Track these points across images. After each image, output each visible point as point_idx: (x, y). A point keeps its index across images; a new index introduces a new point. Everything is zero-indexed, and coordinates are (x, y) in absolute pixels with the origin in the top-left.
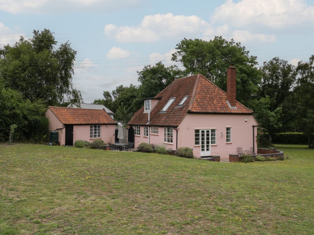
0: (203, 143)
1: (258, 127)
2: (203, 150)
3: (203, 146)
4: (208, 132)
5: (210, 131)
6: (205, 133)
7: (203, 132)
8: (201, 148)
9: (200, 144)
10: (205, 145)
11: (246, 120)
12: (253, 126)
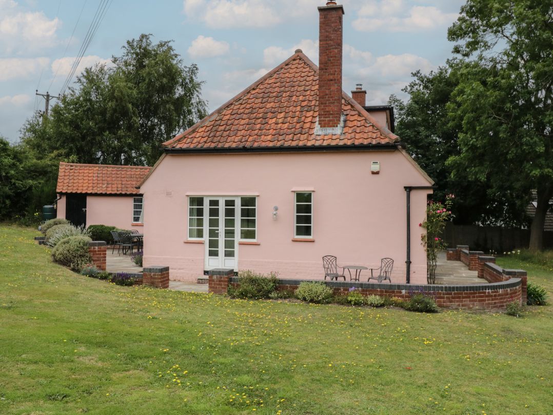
0: (213, 233)
1: (431, 192)
2: (213, 253)
3: (213, 244)
4: (230, 203)
5: (238, 203)
6: (222, 208)
7: (214, 203)
8: (207, 249)
9: (206, 238)
10: (222, 239)
11: (375, 168)
12: (409, 189)
